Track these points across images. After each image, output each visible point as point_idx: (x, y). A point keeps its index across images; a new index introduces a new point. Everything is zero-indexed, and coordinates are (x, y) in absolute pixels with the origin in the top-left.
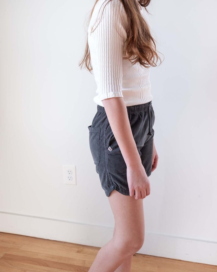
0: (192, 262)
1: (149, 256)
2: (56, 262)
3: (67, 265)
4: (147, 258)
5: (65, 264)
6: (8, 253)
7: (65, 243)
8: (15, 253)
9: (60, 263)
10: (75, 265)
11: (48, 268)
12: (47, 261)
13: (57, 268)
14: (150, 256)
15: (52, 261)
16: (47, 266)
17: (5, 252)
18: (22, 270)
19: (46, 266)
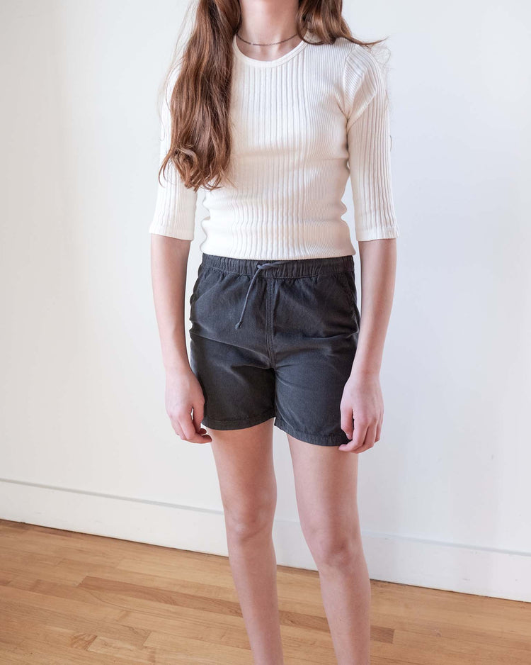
0: (477, 596)
1: (385, 584)
2: (193, 596)
3: (214, 601)
4: (382, 587)
5: (211, 599)
6: (93, 575)
7: (209, 555)
8: (106, 576)
9: (201, 597)
10: (229, 602)
11: (176, 607)
12: (172, 592)
13: (195, 608)
14: (389, 582)
15: (184, 592)
16: (174, 603)
17: (87, 574)
18: (123, 610)
19: (171, 604)
